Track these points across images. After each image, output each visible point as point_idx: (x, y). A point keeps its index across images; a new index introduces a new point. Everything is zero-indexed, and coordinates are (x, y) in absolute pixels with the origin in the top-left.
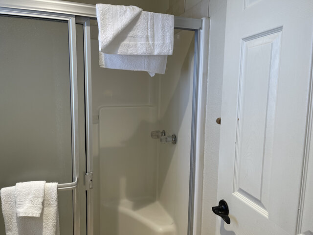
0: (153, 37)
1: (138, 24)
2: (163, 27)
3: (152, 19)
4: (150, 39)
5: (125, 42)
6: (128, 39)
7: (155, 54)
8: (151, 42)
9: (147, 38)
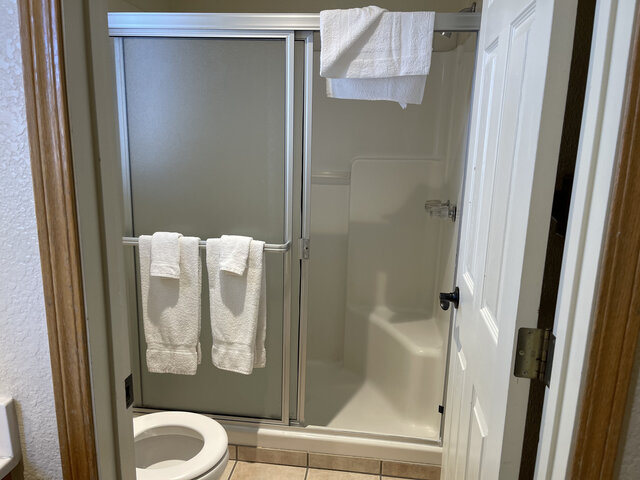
0: (399, 49)
1: (376, 33)
2: (416, 33)
3: (399, 22)
4: (394, 52)
5: (357, 61)
6: (362, 55)
7: (401, 74)
8: (395, 58)
9: (391, 51)
